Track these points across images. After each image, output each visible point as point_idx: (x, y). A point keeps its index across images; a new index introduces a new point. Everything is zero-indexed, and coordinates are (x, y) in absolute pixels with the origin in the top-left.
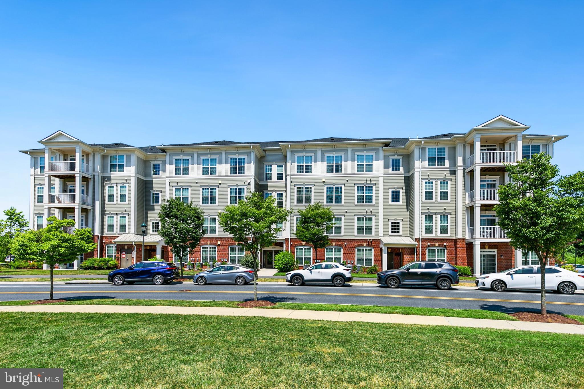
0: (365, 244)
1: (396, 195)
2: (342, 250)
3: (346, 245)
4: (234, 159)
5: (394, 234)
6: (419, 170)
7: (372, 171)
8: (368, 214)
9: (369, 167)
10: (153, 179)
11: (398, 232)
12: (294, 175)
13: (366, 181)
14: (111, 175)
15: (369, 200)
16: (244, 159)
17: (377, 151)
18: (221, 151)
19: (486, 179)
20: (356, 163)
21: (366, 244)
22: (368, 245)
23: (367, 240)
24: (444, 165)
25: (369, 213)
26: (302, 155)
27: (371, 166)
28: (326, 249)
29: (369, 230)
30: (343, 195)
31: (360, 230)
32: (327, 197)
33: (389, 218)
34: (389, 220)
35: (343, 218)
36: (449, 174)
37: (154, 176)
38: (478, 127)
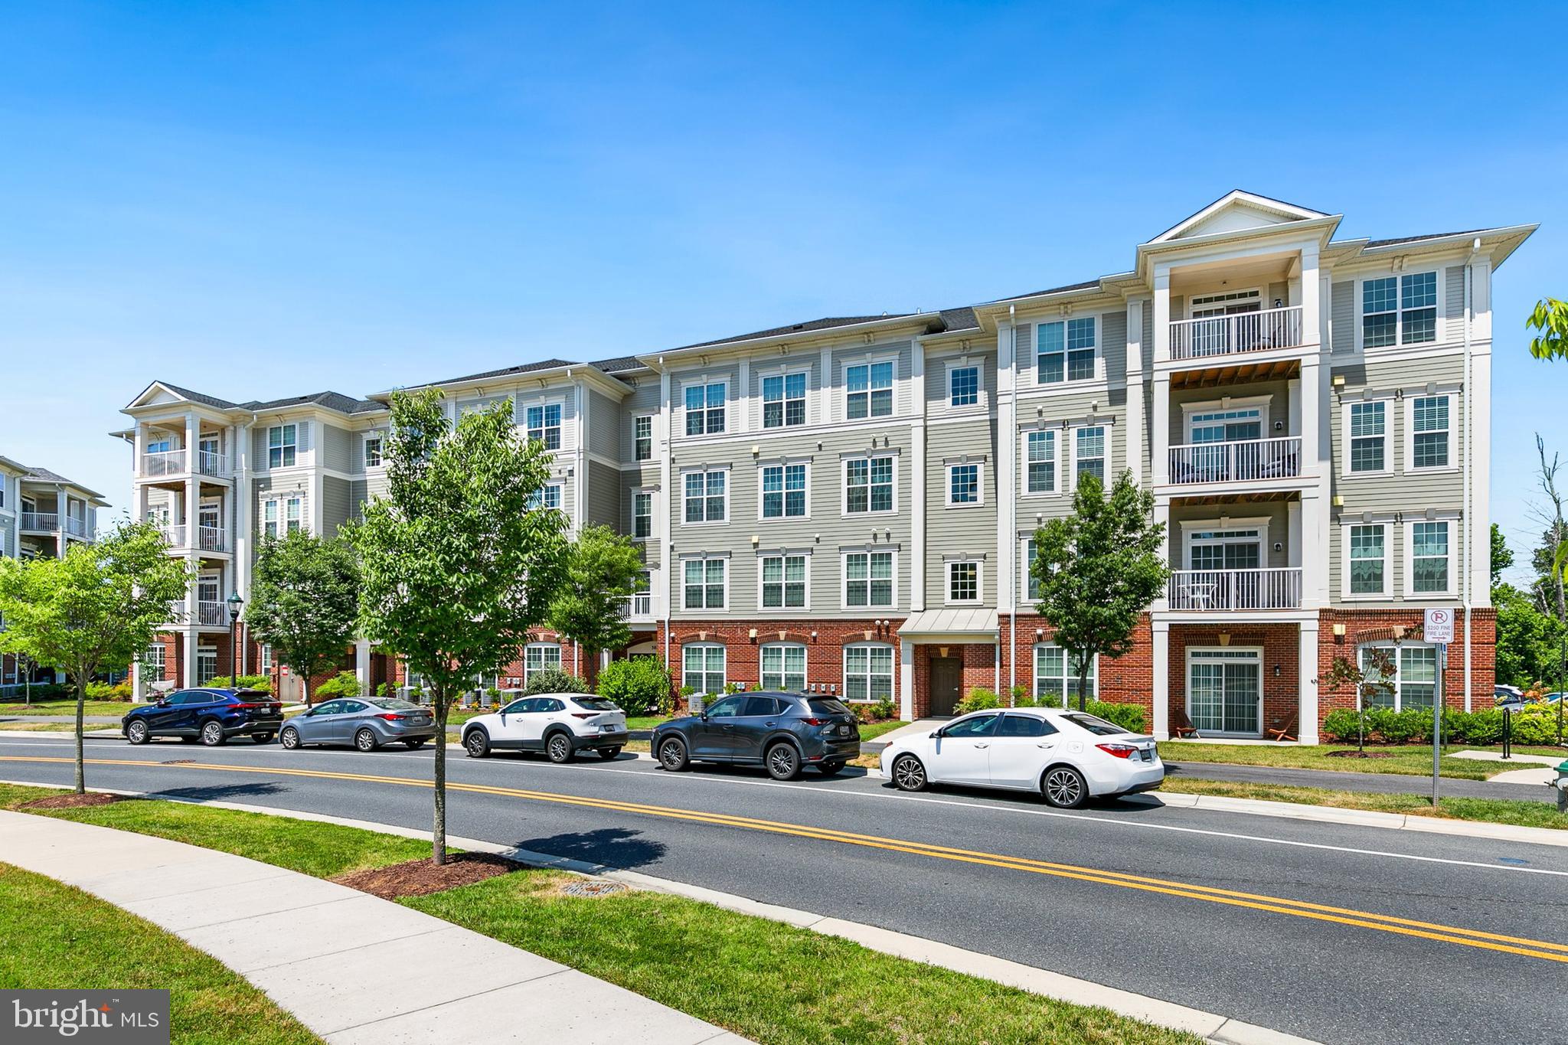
0: (868, 634)
1: (964, 479)
2: (806, 651)
3: (815, 638)
4: (535, 409)
5: (959, 600)
6: (1009, 399)
7: (889, 411)
8: (879, 542)
9: (883, 403)
10: (368, 478)
11: (973, 595)
12: (680, 441)
13: (875, 442)
14: (272, 475)
15: (882, 499)
16: (558, 406)
17: (904, 349)
18: (507, 390)
19: (1222, 409)
20: (844, 391)
21: (873, 634)
22: (878, 637)
23: (874, 621)
24: (1092, 376)
25: (882, 541)
26: (699, 382)
27: (888, 398)
28: (761, 651)
29: (882, 591)
30: (808, 490)
31: (856, 592)
32: (766, 497)
33: (944, 553)
34: (944, 559)
35: (808, 559)
36: (1108, 403)
37: (369, 469)
38: (1155, 242)
